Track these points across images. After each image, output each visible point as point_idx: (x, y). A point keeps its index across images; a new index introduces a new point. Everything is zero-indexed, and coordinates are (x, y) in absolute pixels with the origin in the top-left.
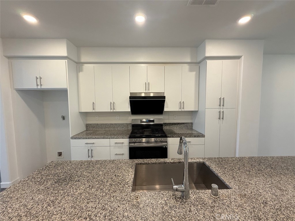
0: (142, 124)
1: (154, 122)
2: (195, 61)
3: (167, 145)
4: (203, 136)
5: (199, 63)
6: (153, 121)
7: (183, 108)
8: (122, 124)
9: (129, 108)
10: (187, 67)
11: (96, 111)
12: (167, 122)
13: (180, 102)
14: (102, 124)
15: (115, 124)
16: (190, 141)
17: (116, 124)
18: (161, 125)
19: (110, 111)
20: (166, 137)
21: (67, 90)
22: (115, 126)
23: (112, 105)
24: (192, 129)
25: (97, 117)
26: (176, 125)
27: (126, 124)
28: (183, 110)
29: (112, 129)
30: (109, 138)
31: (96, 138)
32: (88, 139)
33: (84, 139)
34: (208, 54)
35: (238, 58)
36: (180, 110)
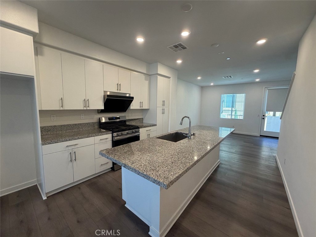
1: (120, 119)
2: (148, 74)
3: (139, 134)
5: (150, 75)
6: (119, 118)
8: (87, 124)
9: (102, 106)
11: (65, 109)
12: (127, 118)
15: (79, 124)
18: (125, 121)
19: (83, 109)
20: (139, 128)
21: (34, 78)
22: (79, 126)
23: (86, 102)
24: (143, 123)
26: (133, 121)
27: (93, 123)
29: (75, 130)
30: (94, 136)
34: (159, 72)
35: (169, 78)
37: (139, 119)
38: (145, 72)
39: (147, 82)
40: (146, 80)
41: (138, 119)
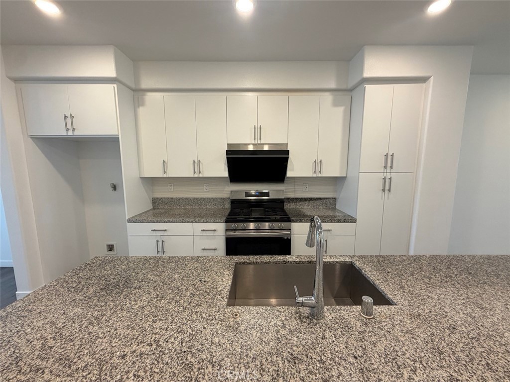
0: (249, 199)
1: (269, 196)
2: (344, 87)
3: (290, 234)
4: (353, 220)
5: (351, 90)
6: (267, 194)
7: (320, 172)
8: (214, 199)
9: (225, 171)
10: (328, 98)
11: (169, 176)
12: (291, 195)
13: (315, 162)
14: (180, 199)
15: (201, 198)
16: (330, 229)
17: (203, 199)
18: (281, 202)
19: (192, 176)
20: (289, 220)
21: (119, 138)
22: (202, 202)
23: (197, 164)
24: (334, 209)
25: (171, 186)
26: (307, 202)
27: (221, 198)
28: (320, 175)
29: (196, 207)
30: (192, 222)
31: (169, 222)
32: (157, 222)
33: (149, 222)
34: (367, 74)
35: (423, 80)
36: (315, 175)
37: (325, 198)
38: (333, 85)
39: (340, 111)
40: (336, 104)
41: (320, 199)
